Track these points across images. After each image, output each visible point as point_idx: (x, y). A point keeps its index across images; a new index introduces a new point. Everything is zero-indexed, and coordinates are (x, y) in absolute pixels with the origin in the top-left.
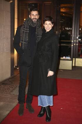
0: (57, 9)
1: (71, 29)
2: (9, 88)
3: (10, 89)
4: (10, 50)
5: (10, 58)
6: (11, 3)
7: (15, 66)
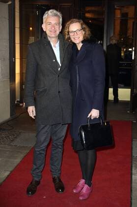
0: (80, 14)
1: (102, 42)
2: (8, 137)
3: (10, 137)
4: (9, 77)
5: (9, 90)
6: (9, 5)
7: (17, 101)
